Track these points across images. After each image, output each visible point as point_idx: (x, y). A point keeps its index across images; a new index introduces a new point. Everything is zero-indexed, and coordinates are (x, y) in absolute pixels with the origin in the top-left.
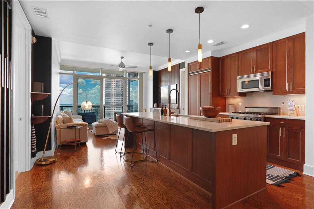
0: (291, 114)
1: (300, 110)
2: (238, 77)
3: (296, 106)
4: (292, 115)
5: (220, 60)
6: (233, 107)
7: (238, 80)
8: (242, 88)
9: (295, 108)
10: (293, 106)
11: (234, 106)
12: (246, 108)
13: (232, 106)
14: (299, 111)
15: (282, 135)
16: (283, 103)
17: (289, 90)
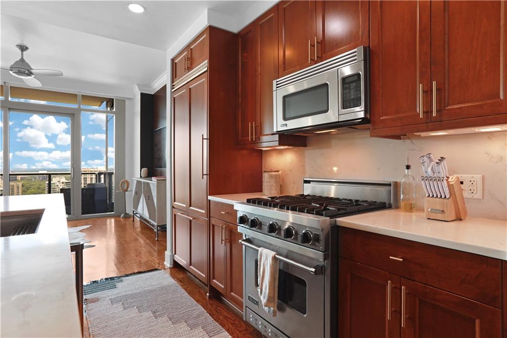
0: (434, 211)
1: (466, 195)
2: (274, 82)
3: (453, 179)
4: (440, 217)
5: (240, 39)
6: (273, 181)
7: (274, 93)
8: (285, 119)
9: (450, 187)
10: (440, 180)
11: (276, 177)
12: (306, 182)
13: (271, 176)
14: (463, 198)
15: (397, 313)
16: (408, 167)
17: (428, 112)
